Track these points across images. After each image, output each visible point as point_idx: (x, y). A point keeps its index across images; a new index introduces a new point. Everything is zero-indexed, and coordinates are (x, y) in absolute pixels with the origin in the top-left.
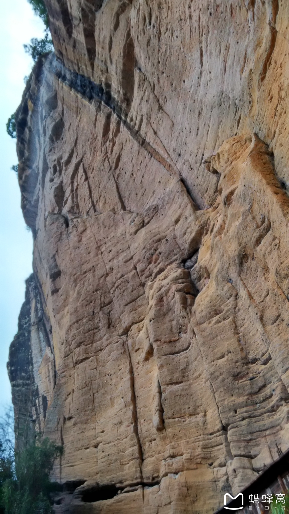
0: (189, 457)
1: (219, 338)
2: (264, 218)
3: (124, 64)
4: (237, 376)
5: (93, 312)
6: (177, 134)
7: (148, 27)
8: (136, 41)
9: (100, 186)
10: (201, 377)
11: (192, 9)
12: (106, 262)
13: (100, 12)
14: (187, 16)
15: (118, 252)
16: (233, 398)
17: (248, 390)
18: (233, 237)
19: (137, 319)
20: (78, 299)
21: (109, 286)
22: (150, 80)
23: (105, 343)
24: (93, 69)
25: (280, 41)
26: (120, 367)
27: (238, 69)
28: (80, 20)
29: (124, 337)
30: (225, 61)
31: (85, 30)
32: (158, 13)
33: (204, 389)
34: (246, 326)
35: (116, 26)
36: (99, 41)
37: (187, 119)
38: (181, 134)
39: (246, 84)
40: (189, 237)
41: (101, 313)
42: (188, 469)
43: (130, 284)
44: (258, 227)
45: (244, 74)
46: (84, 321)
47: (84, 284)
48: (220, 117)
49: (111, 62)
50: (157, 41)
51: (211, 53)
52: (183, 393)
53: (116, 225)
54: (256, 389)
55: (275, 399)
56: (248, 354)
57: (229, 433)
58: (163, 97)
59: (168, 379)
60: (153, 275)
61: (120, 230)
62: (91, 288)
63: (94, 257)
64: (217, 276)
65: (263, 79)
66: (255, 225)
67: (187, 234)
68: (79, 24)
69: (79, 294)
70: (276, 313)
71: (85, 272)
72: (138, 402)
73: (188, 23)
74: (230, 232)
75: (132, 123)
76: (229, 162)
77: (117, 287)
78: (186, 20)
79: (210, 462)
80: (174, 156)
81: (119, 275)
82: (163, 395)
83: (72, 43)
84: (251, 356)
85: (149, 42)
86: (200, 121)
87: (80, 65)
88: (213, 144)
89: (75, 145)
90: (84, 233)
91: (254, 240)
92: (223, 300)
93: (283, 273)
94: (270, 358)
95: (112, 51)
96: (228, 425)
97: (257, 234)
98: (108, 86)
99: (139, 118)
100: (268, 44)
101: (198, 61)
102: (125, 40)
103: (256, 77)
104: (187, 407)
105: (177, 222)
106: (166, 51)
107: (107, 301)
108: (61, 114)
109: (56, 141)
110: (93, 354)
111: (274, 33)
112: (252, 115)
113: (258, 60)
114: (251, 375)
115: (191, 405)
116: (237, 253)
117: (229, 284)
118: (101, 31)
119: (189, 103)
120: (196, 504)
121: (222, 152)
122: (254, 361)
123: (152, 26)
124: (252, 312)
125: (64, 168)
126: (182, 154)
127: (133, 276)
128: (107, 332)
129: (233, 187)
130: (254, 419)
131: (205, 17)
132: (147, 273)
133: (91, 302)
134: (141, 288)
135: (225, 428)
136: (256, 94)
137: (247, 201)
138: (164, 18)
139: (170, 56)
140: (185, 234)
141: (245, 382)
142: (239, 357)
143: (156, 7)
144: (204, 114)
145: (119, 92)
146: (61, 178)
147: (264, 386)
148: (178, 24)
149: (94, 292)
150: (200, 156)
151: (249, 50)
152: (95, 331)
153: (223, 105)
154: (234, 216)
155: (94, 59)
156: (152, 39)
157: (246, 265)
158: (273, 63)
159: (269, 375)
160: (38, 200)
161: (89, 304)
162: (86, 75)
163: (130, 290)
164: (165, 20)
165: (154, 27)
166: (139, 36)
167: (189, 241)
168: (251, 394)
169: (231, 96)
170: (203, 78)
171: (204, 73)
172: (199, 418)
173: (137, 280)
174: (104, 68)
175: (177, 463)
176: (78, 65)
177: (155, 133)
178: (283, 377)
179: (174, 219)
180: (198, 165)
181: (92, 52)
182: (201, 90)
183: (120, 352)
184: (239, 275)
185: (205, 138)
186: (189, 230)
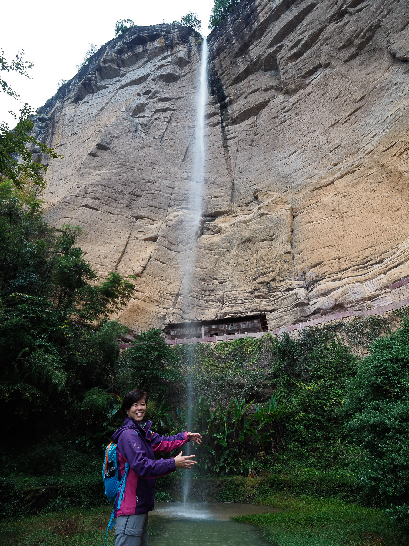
0: (149, 295)
1: (205, 260)
2: (274, 235)
3: (252, 108)
4: (203, 280)
5: (122, 191)
6: (249, 163)
7: (282, 113)
8: (269, 108)
9: (176, 135)
10: (179, 268)
11: (309, 135)
12: (153, 175)
13: (264, 73)
14: (305, 134)
15: (165, 178)
16: (193, 286)
17: (204, 287)
18: (251, 229)
19: (152, 217)
20: (115, 175)
21: (146, 188)
22: (258, 130)
23: (116, 212)
24: (230, 86)
25: (332, 187)
26: (122, 231)
27: (306, 176)
28: (252, 61)
29: (135, 220)
30: (304, 167)
31: (248, 68)
32: (292, 115)
33: (177, 274)
34: (222, 264)
35: (266, 90)
36: (249, 82)
37: (261, 165)
38: (251, 166)
39: (304, 184)
40: (218, 209)
41: (127, 196)
42: (143, 300)
43: (161, 198)
44: (268, 236)
45: (306, 180)
46: (111, 190)
47: (128, 172)
48: (278, 181)
49: (245, 98)
50: (280, 123)
51: (300, 158)
52: (163, 268)
53: (174, 164)
54: (207, 289)
55: (213, 298)
56: (214, 274)
57: (179, 298)
58: (257, 144)
59: (158, 258)
60: (180, 207)
61: (175, 169)
62: (132, 179)
63: (146, 165)
64: (225, 236)
65: (313, 190)
66: (268, 234)
67: (217, 207)
68: (248, 61)
69: (119, 174)
70: (244, 269)
71: (134, 168)
72: (125, 254)
73: (302, 136)
74: (251, 226)
75: (227, 132)
76: (273, 202)
77: (151, 193)
78: (302, 134)
79: (159, 304)
80: (238, 170)
81: (158, 189)
82: (150, 262)
83: (233, 60)
84: (215, 276)
85: (275, 117)
86: (267, 172)
87: (225, 74)
88: (264, 186)
89: (177, 99)
90: (147, 147)
91: (262, 238)
92: (219, 247)
93: (265, 259)
94: (225, 282)
95: (251, 95)
96: (181, 295)
97: (265, 238)
98: (231, 102)
99: (233, 135)
100: (327, 183)
101: (291, 153)
102: (264, 101)
103: (313, 187)
104: (161, 275)
105: (216, 197)
106: (280, 131)
107: (137, 193)
108: (182, 74)
109: (163, 81)
110: (103, 211)
111: (333, 182)
112: (295, 196)
113: (317, 183)
114: (209, 283)
115: (164, 276)
116: (248, 236)
117: (229, 244)
118: (255, 80)
119: (268, 160)
120: (137, 317)
121: (270, 194)
122: (216, 279)
123: (284, 114)
124: (232, 262)
125: (156, 99)
126: (243, 173)
127: (167, 197)
128: (124, 208)
129: (268, 213)
130: (197, 300)
131: (311, 144)
132: (177, 202)
133: (125, 185)
134: (167, 206)
135: (178, 295)
136: (305, 192)
137: (273, 224)
138: (293, 120)
139: (279, 135)
140: (217, 206)
141: (205, 284)
142: (210, 273)
143: (295, 112)
144: (271, 172)
145: (234, 112)
146: (147, 101)
147: (212, 291)
148: (296, 130)
149: (132, 182)
150: (252, 183)
151: (317, 176)
152: (114, 201)
153: (284, 179)
154: (259, 223)
155: (236, 83)
156: (278, 119)
157: (246, 244)
158: (322, 190)
159: (220, 288)
160: (105, 87)
161: (123, 185)
162: (223, 82)
163: (160, 201)
164: (292, 121)
165: (285, 116)
166: (273, 110)
167: (217, 210)
168: (203, 290)
169: (292, 180)
170: (285, 160)
171: (287, 159)
172: (165, 284)
173: (168, 201)
174: (238, 94)
175: (139, 295)
176: (224, 72)
177: (237, 151)
178: (226, 293)
179: (215, 194)
180: (248, 186)
181: (239, 79)
182: (279, 163)
183: (127, 224)
184: (239, 244)
185: (262, 180)
186: (221, 206)
